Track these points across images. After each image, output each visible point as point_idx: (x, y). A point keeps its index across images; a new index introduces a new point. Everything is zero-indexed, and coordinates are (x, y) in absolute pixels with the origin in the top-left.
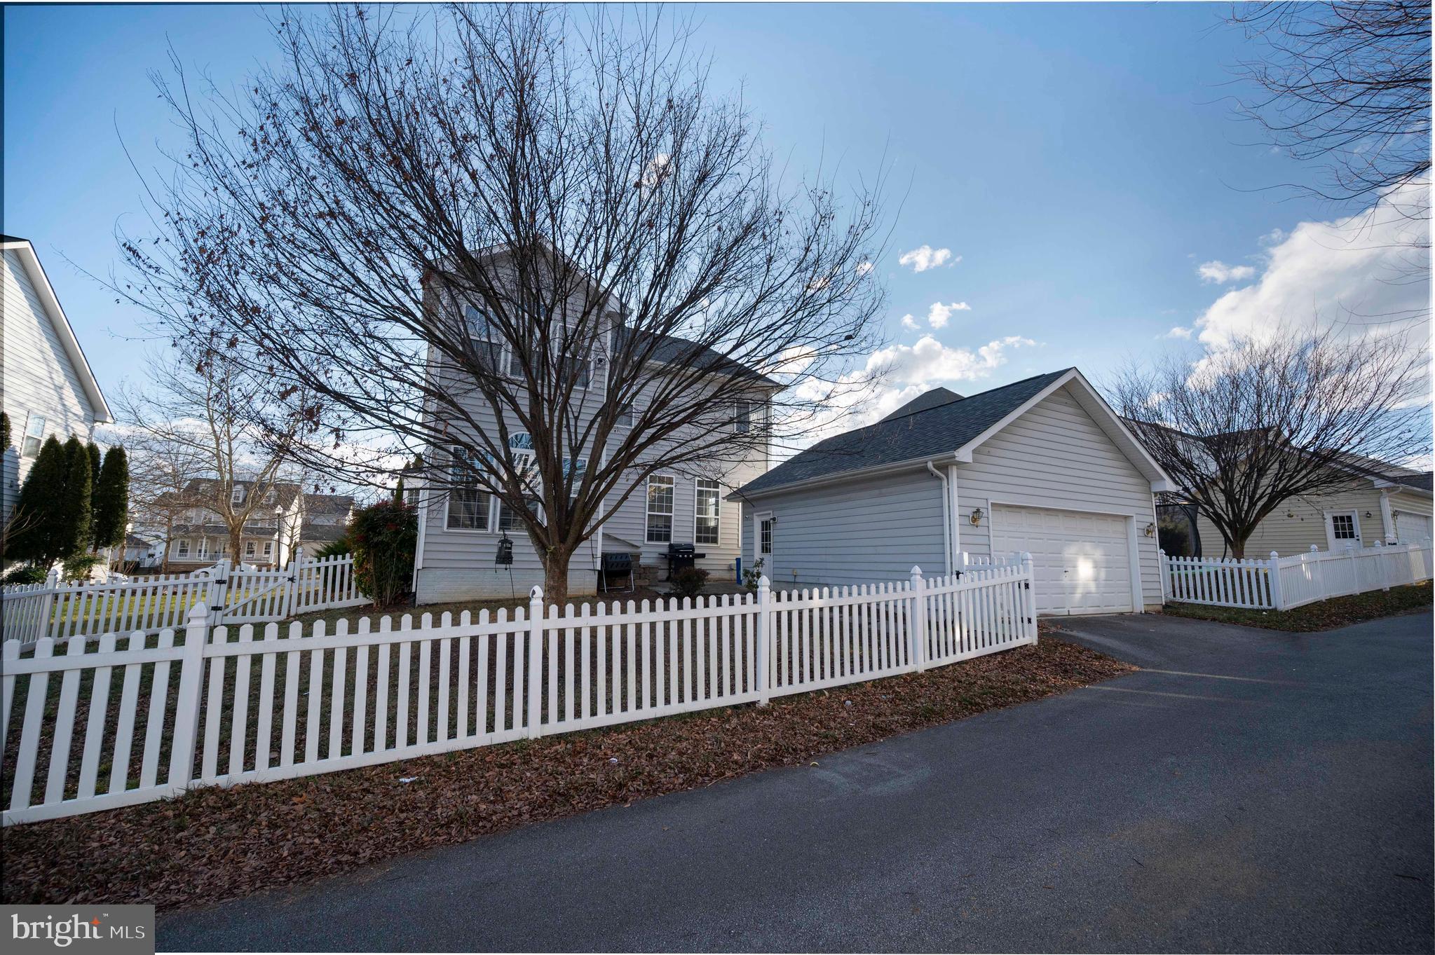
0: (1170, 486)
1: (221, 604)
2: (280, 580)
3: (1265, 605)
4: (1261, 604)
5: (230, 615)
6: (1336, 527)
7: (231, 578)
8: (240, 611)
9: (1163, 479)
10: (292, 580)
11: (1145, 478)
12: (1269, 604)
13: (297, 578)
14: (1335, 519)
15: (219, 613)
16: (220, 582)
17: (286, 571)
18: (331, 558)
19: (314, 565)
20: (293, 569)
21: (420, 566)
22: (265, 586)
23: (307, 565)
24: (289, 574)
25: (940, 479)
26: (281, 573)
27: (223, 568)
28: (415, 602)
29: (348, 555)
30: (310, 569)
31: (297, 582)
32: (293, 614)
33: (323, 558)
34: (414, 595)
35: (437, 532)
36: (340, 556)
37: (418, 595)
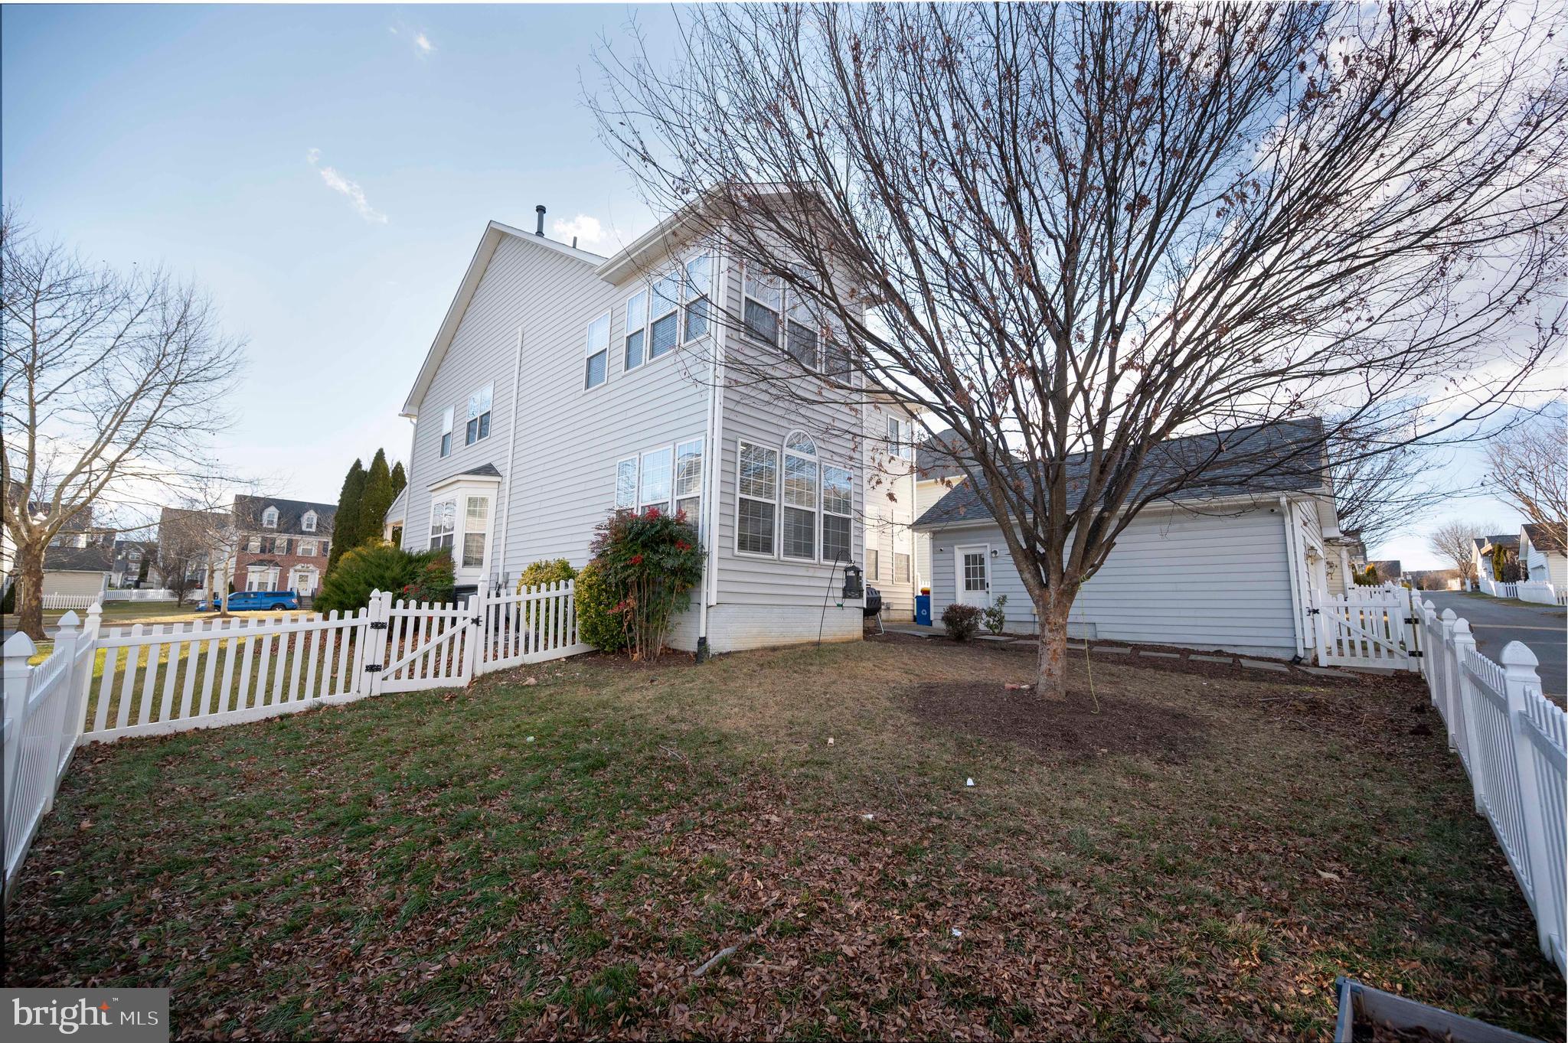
1: (380, 661)
2: (459, 622)
5: (392, 678)
7: (392, 619)
8: (405, 673)
10: (476, 621)
13: (483, 619)
15: (378, 675)
16: (377, 626)
17: (466, 608)
18: (534, 588)
19: (503, 600)
20: (477, 605)
21: (713, 601)
22: (441, 632)
23: (494, 600)
24: (472, 613)
25: (1282, 515)
26: (460, 612)
27: (380, 604)
28: (706, 651)
29: (553, 585)
30: (498, 607)
31: (483, 624)
32: (479, 673)
33: (524, 588)
34: (702, 642)
35: (727, 554)
36: (544, 586)
37: (710, 642)
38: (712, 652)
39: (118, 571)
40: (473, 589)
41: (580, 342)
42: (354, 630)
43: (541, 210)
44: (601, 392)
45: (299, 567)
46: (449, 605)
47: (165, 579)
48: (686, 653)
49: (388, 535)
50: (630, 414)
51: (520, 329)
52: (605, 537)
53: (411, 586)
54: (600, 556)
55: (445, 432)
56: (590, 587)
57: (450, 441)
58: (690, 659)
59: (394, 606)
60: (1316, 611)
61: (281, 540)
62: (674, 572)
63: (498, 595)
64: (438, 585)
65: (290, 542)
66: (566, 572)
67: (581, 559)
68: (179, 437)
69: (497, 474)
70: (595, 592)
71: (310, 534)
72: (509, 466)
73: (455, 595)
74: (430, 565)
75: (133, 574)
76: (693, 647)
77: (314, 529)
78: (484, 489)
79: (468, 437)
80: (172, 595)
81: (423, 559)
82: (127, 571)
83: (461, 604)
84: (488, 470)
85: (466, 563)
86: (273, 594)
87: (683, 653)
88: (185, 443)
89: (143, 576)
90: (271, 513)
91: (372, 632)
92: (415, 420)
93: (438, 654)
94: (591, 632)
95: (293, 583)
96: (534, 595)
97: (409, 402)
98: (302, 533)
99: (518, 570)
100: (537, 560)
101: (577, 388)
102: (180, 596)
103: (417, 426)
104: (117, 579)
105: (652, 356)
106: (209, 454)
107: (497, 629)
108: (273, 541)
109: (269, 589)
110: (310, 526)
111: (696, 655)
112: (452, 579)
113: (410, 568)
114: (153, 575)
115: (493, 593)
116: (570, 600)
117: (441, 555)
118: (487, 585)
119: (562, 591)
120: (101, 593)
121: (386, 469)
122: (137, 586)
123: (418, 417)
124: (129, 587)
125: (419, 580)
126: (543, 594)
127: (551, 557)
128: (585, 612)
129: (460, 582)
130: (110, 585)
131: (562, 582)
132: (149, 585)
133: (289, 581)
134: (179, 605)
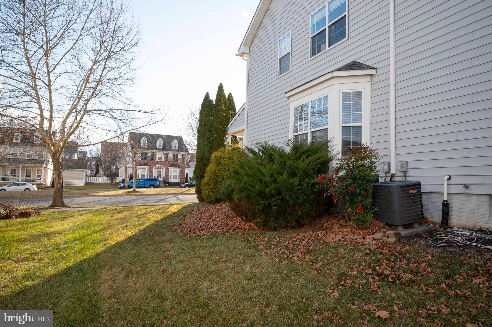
39: (89, 169)
45: (157, 166)
47: (105, 173)
55: (281, 55)
57: (289, 60)
61: (149, 153)
65: (153, 154)
75: (93, 171)
77: (162, 148)
78: (357, 83)
79: (313, 49)
80: (109, 180)
82: (92, 170)
86: (147, 180)
89: (97, 172)
90: (144, 141)
92: (247, 57)
97: (243, 45)
98: (157, 149)
102: (112, 181)
103: (249, 61)
104: (88, 172)
108: (146, 153)
109: (146, 178)
110: (160, 146)
114: (101, 171)
120: (84, 179)
122: (96, 176)
123: (249, 54)
124: (93, 176)
130: (87, 176)
132: (100, 175)
133: (154, 173)
134: (112, 185)
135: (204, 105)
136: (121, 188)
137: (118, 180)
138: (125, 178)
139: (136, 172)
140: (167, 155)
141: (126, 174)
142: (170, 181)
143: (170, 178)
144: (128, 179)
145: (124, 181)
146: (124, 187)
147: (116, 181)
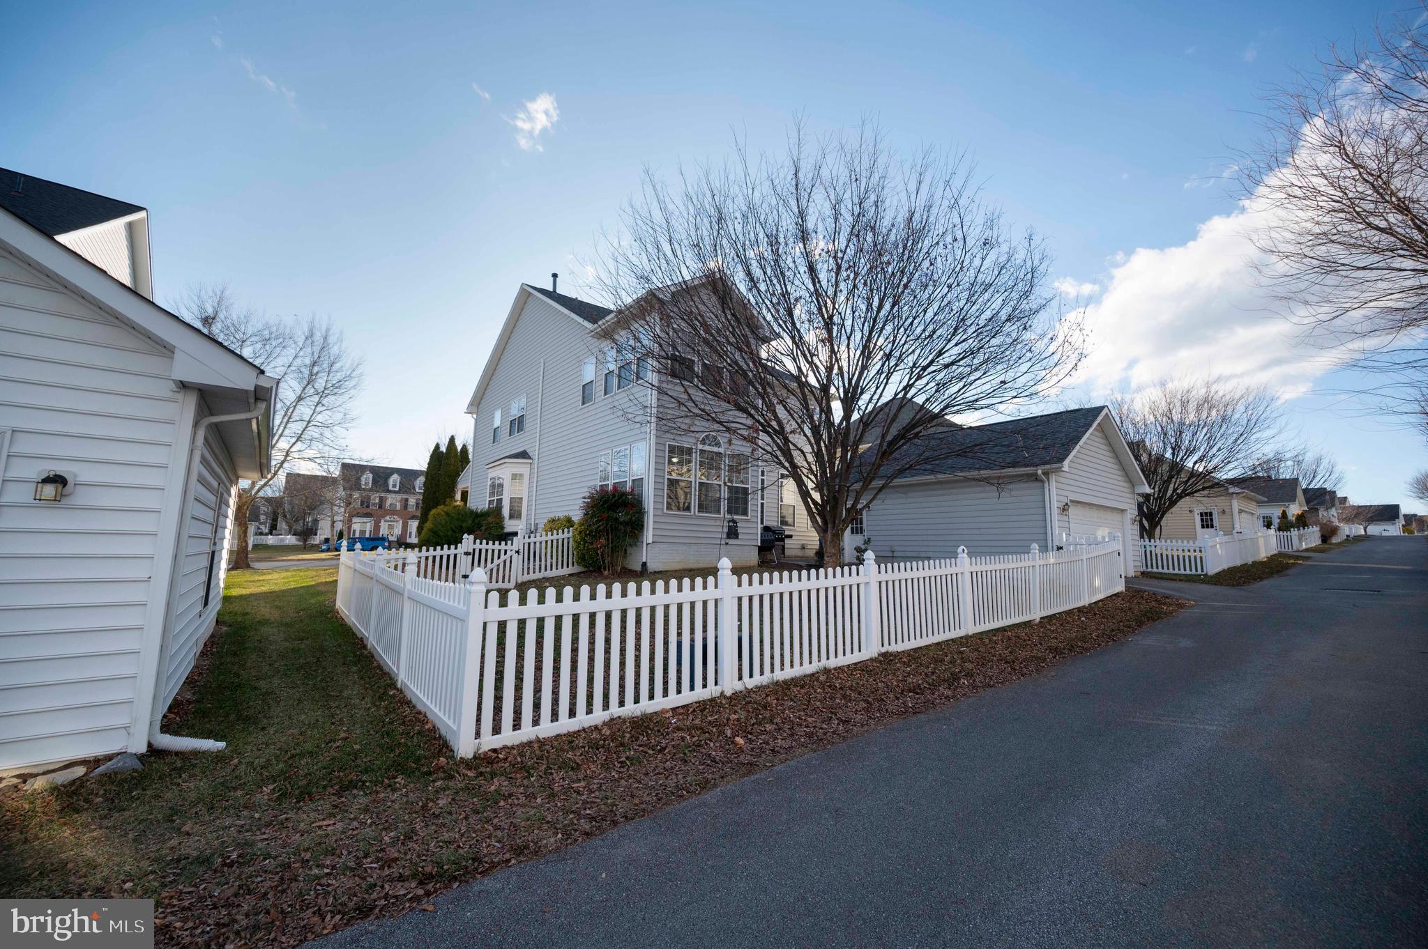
0: (1147, 489)
1: (469, 573)
2: (508, 552)
3: (1199, 572)
4: (1197, 571)
6: (1202, 520)
7: (474, 550)
9: (1144, 484)
10: (518, 552)
11: (1132, 483)
12: (1202, 571)
13: (521, 551)
14: (1201, 515)
15: (468, 581)
16: (467, 554)
17: (512, 545)
18: (549, 533)
19: (532, 539)
20: (518, 543)
21: (650, 541)
22: (499, 558)
23: (527, 540)
24: (515, 548)
25: (1042, 481)
26: (509, 546)
27: (468, 542)
28: (646, 570)
29: (560, 531)
30: (529, 544)
31: (521, 554)
32: (519, 581)
33: (544, 533)
34: (644, 564)
35: (659, 513)
36: (555, 532)
37: (648, 565)
38: (649, 571)
40: (515, 534)
41: (578, 374)
42: (455, 556)
43: (555, 276)
44: (590, 408)
45: (388, 518)
46: (503, 543)
47: (290, 528)
48: (636, 572)
49: (458, 496)
50: (607, 424)
51: (542, 360)
52: (588, 503)
53: (479, 532)
54: (585, 515)
55: (495, 426)
56: (580, 532)
57: (498, 431)
58: (637, 575)
59: (475, 543)
60: (1061, 548)
61: (375, 498)
62: (626, 524)
63: (529, 537)
64: (494, 531)
65: (381, 499)
66: (569, 522)
67: (577, 515)
68: (327, 433)
69: (529, 458)
70: (583, 535)
71: (395, 492)
72: (537, 453)
73: (507, 537)
74: (490, 519)
76: (639, 568)
77: (397, 489)
78: (521, 467)
79: (510, 430)
80: (298, 540)
81: (484, 515)
83: (509, 542)
84: (523, 455)
85: (511, 517)
86: (369, 539)
87: (634, 571)
88: (329, 436)
89: (274, 525)
90: (367, 478)
91: (464, 557)
92: (475, 416)
93: (498, 570)
94: (582, 559)
95: (384, 531)
96: (549, 537)
97: (471, 404)
98: (389, 491)
99: (542, 523)
100: (552, 516)
101: (576, 404)
102: (304, 540)
103: (476, 420)
105: (619, 388)
106: (343, 443)
107: (529, 559)
108: (369, 498)
109: (367, 536)
110: (394, 486)
111: (641, 572)
112: (503, 528)
113: (477, 521)
114: (282, 525)
115: (527, 536)
116: (571, 540)
117: (496, 512)
118: (524, 532)
119: (566, 535)
120: (252, 539)
121: (456, 449)
122: (271, 533)
123: (477, 414)
125: (483, 528)
126: (555, 537)
127: (560, 514)
128: (578, 547)
129: (508, 529)
131: (566, 530)
132: (280, 532)
133: (381, 529)
134: (305, 548)
135: (432, 457)
136: (323, 551)
137: (317, 540)
138: (329, 536)
139: (349, 528)
140: (407, 500)
141: (332, 531)
142: (409, 540)
143: (410, 537)
144: (336, 538)
145: (327, 541)
146: (328, 550)
147: (312, 542)
